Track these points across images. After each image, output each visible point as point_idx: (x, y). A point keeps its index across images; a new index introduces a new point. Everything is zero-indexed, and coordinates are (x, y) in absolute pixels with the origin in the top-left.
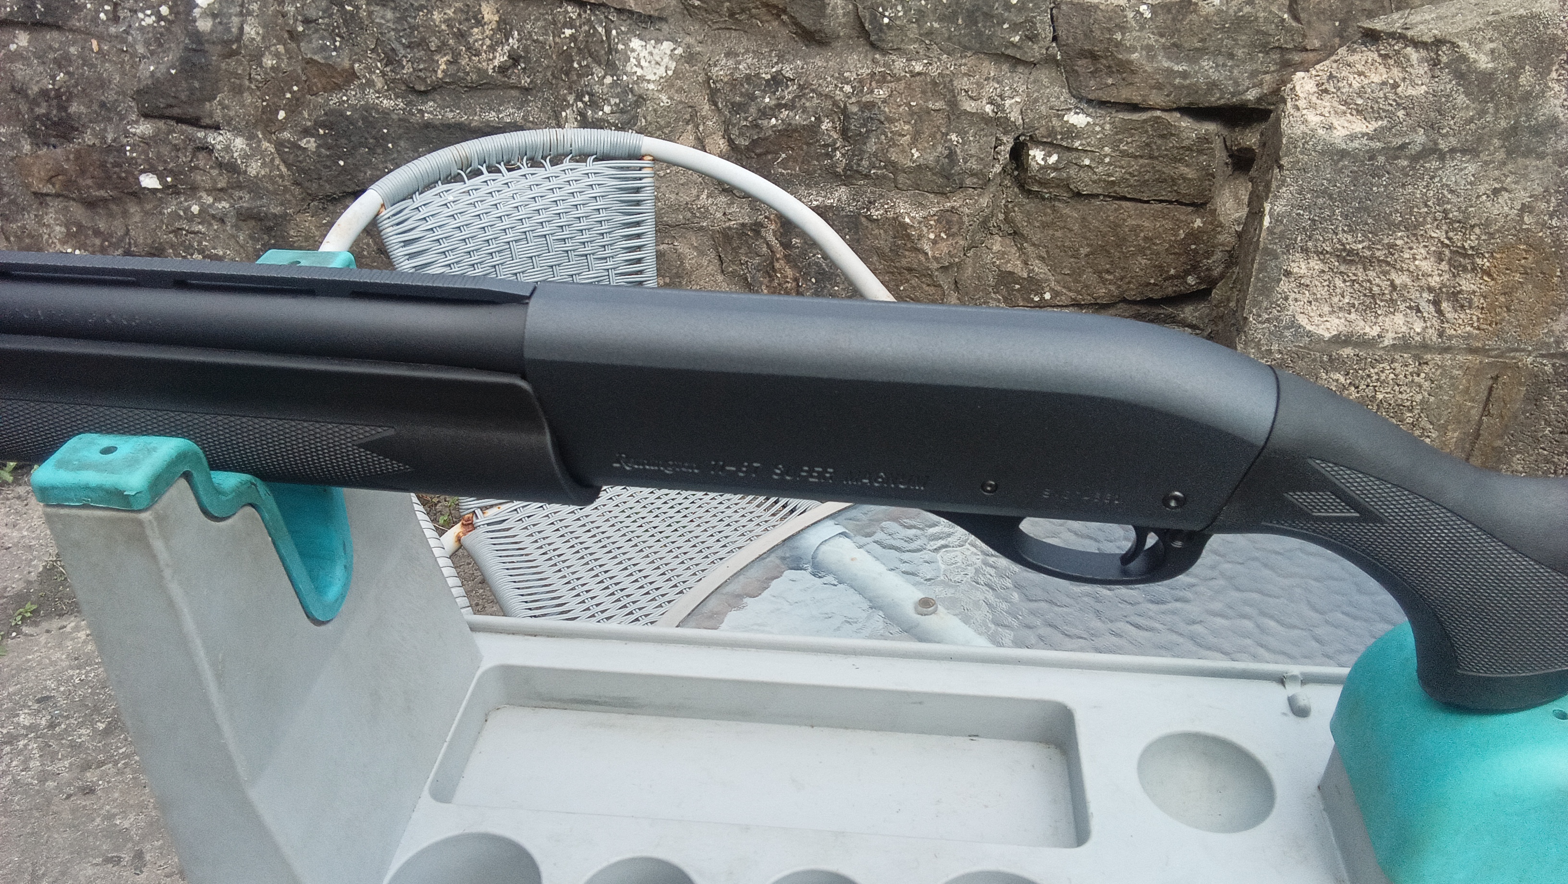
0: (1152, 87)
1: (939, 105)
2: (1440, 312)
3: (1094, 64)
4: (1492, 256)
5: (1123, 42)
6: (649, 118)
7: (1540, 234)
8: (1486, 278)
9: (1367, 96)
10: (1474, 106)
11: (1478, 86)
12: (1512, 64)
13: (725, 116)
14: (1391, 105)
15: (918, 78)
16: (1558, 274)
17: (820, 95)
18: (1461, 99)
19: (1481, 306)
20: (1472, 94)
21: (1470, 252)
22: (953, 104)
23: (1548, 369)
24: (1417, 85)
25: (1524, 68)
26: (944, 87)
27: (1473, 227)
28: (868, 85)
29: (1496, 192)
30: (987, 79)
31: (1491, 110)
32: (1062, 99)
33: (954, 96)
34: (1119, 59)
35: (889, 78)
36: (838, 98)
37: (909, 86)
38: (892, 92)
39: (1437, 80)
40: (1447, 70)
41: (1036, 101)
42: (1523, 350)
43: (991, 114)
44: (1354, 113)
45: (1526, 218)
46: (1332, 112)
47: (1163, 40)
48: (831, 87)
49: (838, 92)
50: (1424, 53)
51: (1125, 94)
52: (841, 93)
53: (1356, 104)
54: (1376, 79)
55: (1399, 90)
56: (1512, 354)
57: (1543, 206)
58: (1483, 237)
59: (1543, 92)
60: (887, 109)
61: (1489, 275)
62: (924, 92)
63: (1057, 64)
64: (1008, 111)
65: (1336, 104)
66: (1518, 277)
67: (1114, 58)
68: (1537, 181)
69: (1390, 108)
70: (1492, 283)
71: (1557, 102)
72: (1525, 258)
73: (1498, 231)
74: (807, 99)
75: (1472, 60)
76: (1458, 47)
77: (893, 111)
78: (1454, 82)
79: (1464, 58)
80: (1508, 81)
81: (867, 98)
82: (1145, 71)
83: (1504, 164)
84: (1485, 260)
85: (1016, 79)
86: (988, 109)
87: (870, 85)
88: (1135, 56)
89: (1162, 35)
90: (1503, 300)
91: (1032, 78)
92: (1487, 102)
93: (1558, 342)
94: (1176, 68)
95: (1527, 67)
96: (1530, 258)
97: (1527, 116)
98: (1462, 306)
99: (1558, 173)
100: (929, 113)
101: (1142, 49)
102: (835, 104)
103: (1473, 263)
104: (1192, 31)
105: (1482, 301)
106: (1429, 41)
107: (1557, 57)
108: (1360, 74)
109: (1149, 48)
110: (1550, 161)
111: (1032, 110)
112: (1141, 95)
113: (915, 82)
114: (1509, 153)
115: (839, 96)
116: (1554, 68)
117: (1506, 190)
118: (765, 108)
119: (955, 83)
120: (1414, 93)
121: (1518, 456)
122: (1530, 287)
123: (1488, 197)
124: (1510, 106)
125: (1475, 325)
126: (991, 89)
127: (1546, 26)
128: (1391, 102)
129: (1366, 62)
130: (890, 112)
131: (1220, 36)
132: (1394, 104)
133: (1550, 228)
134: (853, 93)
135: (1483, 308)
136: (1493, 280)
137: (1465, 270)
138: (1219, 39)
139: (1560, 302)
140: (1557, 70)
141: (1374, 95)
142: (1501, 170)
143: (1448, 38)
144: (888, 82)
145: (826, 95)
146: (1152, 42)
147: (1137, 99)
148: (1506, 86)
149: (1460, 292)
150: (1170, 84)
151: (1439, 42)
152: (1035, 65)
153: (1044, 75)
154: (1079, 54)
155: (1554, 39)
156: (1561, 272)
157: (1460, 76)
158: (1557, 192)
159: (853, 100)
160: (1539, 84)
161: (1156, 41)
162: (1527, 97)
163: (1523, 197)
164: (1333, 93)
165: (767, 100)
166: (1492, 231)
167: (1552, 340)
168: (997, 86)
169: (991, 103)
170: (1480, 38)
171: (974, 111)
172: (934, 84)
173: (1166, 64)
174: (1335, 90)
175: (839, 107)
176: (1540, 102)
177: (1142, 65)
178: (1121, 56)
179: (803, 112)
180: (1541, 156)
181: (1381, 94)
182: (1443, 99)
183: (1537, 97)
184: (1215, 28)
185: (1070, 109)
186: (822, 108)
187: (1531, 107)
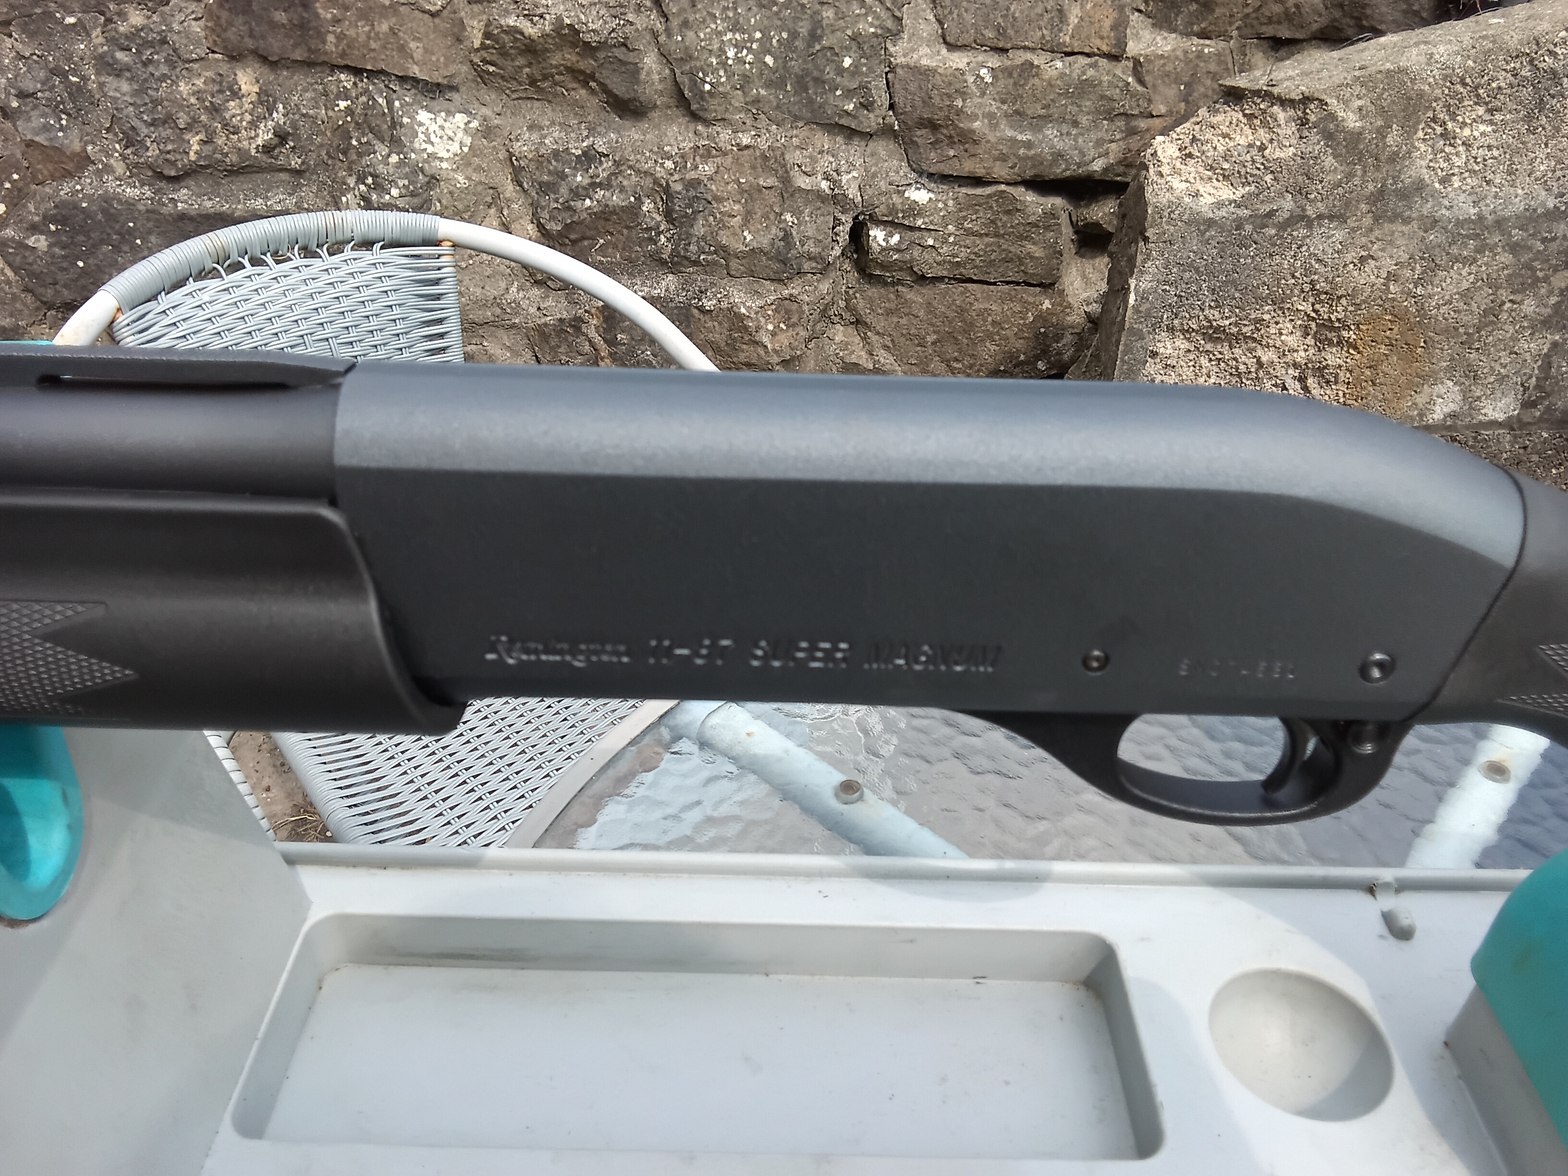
0: (996, 159)
1: (771, 181)
2: (1306, 389)
3: (933, 134)
4: (1358, 328)
5: (964, 110)
6: (444, 202)
7: (1405, 304)
8: (1351, 351)
9: (1234, 159)
10: (1342, 168)
11: (1346, 146)
12: (1380, 123)
13: (532, 198)
14: (1259, 169)
15: (746, 152)
16: (1422, 344)
17: (638, 172)
18: (1329, 161)
19: (1347, 381)
20: (1341, 155)
21: (1337, 325)
22: (786, 180)
24: (1285, 146)
25: (1391, 127)
26: (776, 161)
27: (1339, 298)
28: (692, 160)
29: (1362, 260)
30: (821, 152)
31: (1359, 173)
32: (902, 173)
33: (787, 172)
34: (960, 128)
35: (714, 152)
36: (658, 175)
37: (736, 160)
38: (718, 167)
39: (1305, 140)
40: (1315, 130)
41: (874, 175)
43: (828, 191)
44: (1221, 178)
45: (1391, 287)
46: (1198, 178)
47: (1005, 107)
48: (651, 163)
49: (658, 169)
50: (1291, 112)
51: (969, 167)
52: (662, 170)
53: (1222, 169)
54: (1243, 141)
55: (1267, 152)
57: (1408, 273)
58: (1350, 308)
59: (1409, 152)
60: (713, 187)
61: (1356, 348)
62: (753, 168)
63: (895, 135)
64: (845, 187)
65: (1201, 169)
66: (1383, 349)
67: (956, 127)
68: (1403, 248)
69: (1258, 172)
70: (1358, 356)
71: (1424, 163)
72: (1390, 329)
73: (1364, 302)
74: (624, 177)
75: (1340, 119)
76: (1326, 104)
77: (721, 188)
78: (1322, 143)
79: (1332, 117)
80: (1375, 141)
81: (693, 175)
82: (988, 141)
83: (1371, 230)
84: (1351, 332)
85: (852, 152)
86: (824, 185)
87: (694, 160)
88: (977, 124)
89: (1003, 102)
90: (1369, 373)
91: (869, 150)
92: (1355, 164)
93: (1421, 415)
94: (1019, 137)
95: (1395, 126)
96: (1396, 329)
97: (1393, 178)
98: (1328, 382)
99: (1423, 239)
100: (760, 191)
101: (983, 117)
102: (656, 182)
103: (1339, 336)
104: (1035, 96)
105: (1348, 375)
106: (1297, 98)
107: (1424, 114)
108: (1225, 136)
109: (991, 116)
110: (1416, 226)
111: (870, 186)
112: (984, 167)
113: (743, 156)
114: (1376, 219)
115: (660, 172)
116: (1421, 127)
117: (1372, 257)
118: (577, 187)
119: (787, 157)
120: (1282, 155)
122: (1395, 359)
123: (1355, 265)
124: (1377, 168)
125: (1341, 400)
126: (825, 163)
127: (1413, 81)
128: (1259, 166)
129: (1231, 123)
130: (718, 190)
131: (1064, 102)
132: (1262, 167)
133: (1414, 297)
134: (675, 170)
135: (1348, 383)
136: (1358, 353)
137: (1331, 343)
138: (1062, 105)
139: (1424, 373)
140: (1423, 129)
141: (1240, 158)
142: (1368, 237)
143: (1316, 95)
144: (713, 157)
145: (645, 172)
146: (993, 109)
147: (980, 172)
148: (1374, 146)
149: (1325, 367)
150: (1014, 155)
151: (1306, 100)
152: (871, 136)
153: (882, 147)
154: (917, 123)
155: (1421, 94)
156: (1424, 342)
157: (1328, 136)
158: (1422, 258)
159: (676, 177)
160: (1406, 145)
161: (998, 108)
162: (1393, 158)
163: (1389, 264)
164: (1197, 157)
165: (579, 179)
166: (1358, 301)
167: (1416, 413)
168: (832, 159)
169: (827, 179)
170: (1348, 95)
171: (809, 188)
172: (765, 158)
173: (1010, 133)
174: (1199, 155)
175: (661, 185)
176: (1407, 163)
177: (985, 134)
178: (962, 125)
179: (621, 191)
180: (1407, 221)
181: (1248, 158)
182: (1312, 162)
183: (1404, 158)
184: (1059, 94)
185: (910, 184)
186: (642, 187)
187: (1398, 168)
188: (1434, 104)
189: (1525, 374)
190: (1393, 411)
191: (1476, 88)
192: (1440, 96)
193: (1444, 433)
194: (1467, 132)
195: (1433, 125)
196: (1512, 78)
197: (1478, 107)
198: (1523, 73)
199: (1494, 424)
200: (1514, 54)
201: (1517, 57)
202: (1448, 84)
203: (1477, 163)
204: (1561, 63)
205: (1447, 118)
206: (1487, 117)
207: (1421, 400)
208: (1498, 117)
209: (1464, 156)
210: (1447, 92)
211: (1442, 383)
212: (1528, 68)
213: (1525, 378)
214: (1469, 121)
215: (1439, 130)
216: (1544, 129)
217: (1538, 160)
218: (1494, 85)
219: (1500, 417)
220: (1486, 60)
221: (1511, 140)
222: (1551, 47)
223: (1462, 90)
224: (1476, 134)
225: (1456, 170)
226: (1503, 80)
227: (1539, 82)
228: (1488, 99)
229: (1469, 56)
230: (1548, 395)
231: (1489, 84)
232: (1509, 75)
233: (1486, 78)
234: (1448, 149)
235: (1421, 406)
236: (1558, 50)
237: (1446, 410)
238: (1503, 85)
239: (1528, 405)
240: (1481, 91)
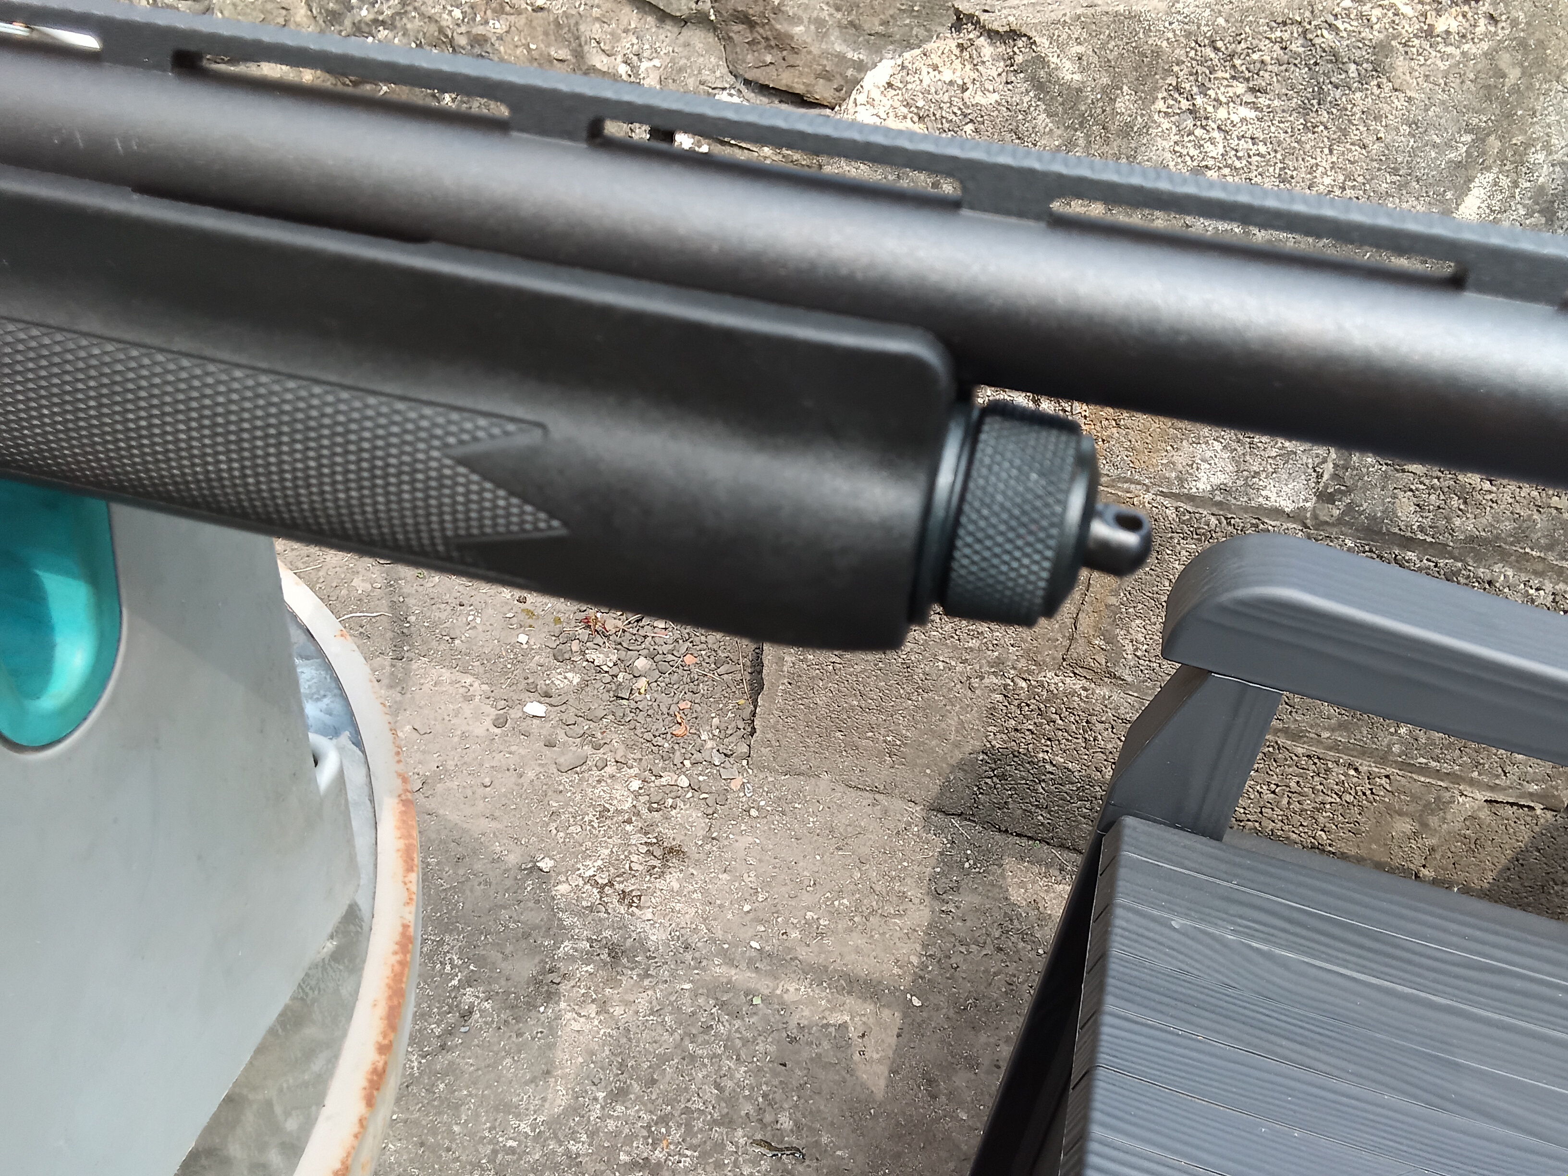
0: (818, 76)
1: (563, 53)
3: (751, 32)
5: (783, 8)
6: (226, 13)
9: (930, 97)
10: (1059, 132)
11: (1062, 104)
12: (1105, 80)
13: (321, 26)
14: (955, 113)
15: (540, 14)
17: (422, 15)
18: (1042, 119)
20: (1057, 115)
22: (579, 55)
23: (1171, 513)
24: (988, 91)
25: (1121, 89)
26: (569, 31)
28: (482, 13)
30: (626, 31)
31: (1082, 142)
32: (718, 74)
33: (580, 45)
34: (776, 30)
35: (508, 8)
36: (444, 23)
37: (530, 22)
38: (510, 27)
39: (1010, 86)
40: (1022, 75)
41: (681, 70)
42: (1139, 483)
43: (625, 77)
44: (916, 119)
46: (891, 115)
47: (839, 15)
48: (438, 9)
49: (445, 16)
50: (1002, 49)
51: (786, 80)
52: (450, 18)
53: (917, 107)
54: (947, 76)
55: (967, 94)
56: (1126, 486)
59: (1147, 127)
60: (502, 49)
62: (546, 34)
63: (712, 27)
64: (641, 77)
65: (897, 104)
67: (772, 29)
69: (955, 118)
71: (1167, 144)
74: (408, 19)
75: (1053, 66)
76: (1035, 42)
77: (509, 51)
78: (1032, 94)
79: (1041, 61)
80: (1101, 104)
81: (479, 30)
82: (809, 52)
85: (662, 37)
86: (623, 69)
87: (485, 13)
88: (798, 30)
89: (838, 9)
91: (682, 39)
92: (1076, 130)
93: (1181, 480)
94: (850, 55)
95: (1125, 88)
100: (551, 62)
101: (809, 22)
102: (441, 30)
104: (873, 8)
106: (1001, 30)
107: (1163, 79)
108: (935, 68)
109: (820, 23)
111: (674, 81)
112: (804, 83)
113: (537, 18)
115: (446, 20)
116: (1160, 96)
118: (360, 22)
119: (582, 28)
120: (983, 101)
121: (1138, 622)
124: (1107, 142)
126: (628, 43)
127: (1147, 31)
128: (956, 110)
129: (943, 53)
130: (505, 52)
131: (907, 21)
132: (959, 112)
134: (463, 20)
138: (906, 25)
140: (1164, 99)
141: (937, 97)
143: (1024, 30)
144: (507, 14)
145: (429, 17)
146: (825, 15)
147: (799, 89)
148: (1099, 111)
150: (841, 74)
151: (1013, 34)
152: (686, 23)
153: (698, 38)
154: (731, 15)
155: (1157, 53)
157: (1039, 86)
159: (463, 29)
160: (1142, 115)
161: (831, 15)
162: (1126, 131)
164: (900, 89)
165: (364, 12)
167: (1173, 475)
168: (635, 41)
169: (626, 63)
170: (1065, 36)
171: (605, 69)
172: (558, 25)
173: (839, 47)
174: (901, 86)
175: (447, 36)
176: (1145, 141)
177: (805, 42)
178: (778, 27)
179: (404, 35)
181: (946, 98)
182: (1020, 117)
183: (1140, 133)
184: (900, 10)
185: (724, 89)
186: (424, 34)
187: (1133, 145)
188: (1176, 68)
189: (1317, 456)
190: (1143, 465)
191: (1232, 56)
192: (1183, 58)
193: (1215, 510)
194: (1222, 113)
195: (1176, 95)
196: (1281, 52)
197: (1235, 83)
198: (1293, 47)
199: (1277, 513)
200: (1280, 20)
201: (1285, 24)
202: (1193, 44)
203: (1239, 158)
204: (1345, 43)
205: (1195, 89)
206: (1249, 98)
207: (1181, 459)
208: (1263, 101)
209: (1221, 146)
210: (1192, 54)
211: (1207, 443)
212: (1301, 41)
213: (1317, 461)
214: (1224, 100)
215: (1185, 105)
216: (1326, 128)
217: (1321, 169)
218: (1255, 56)
219: (1288, 506)
220: (1242, 21)
221: (1283, 135)
222: (1331, 19)
223: (1213, 55)
224: (1236, 119)
225: (1211, 163)
226: (1268, 52)
227: (1316, 64)
228: (1248, 75)
229: (1220, 12)
230: (1349, 491)
231: (1248, 55)
232: (1277, 47)
233: (1243, 45)
234: (1199, 132)
235: (1180, 467)
236: (1339, 23)
237: (1215, 481)
238: (1267, 58)
239: (1325, 497)
240: (1238, 62)
